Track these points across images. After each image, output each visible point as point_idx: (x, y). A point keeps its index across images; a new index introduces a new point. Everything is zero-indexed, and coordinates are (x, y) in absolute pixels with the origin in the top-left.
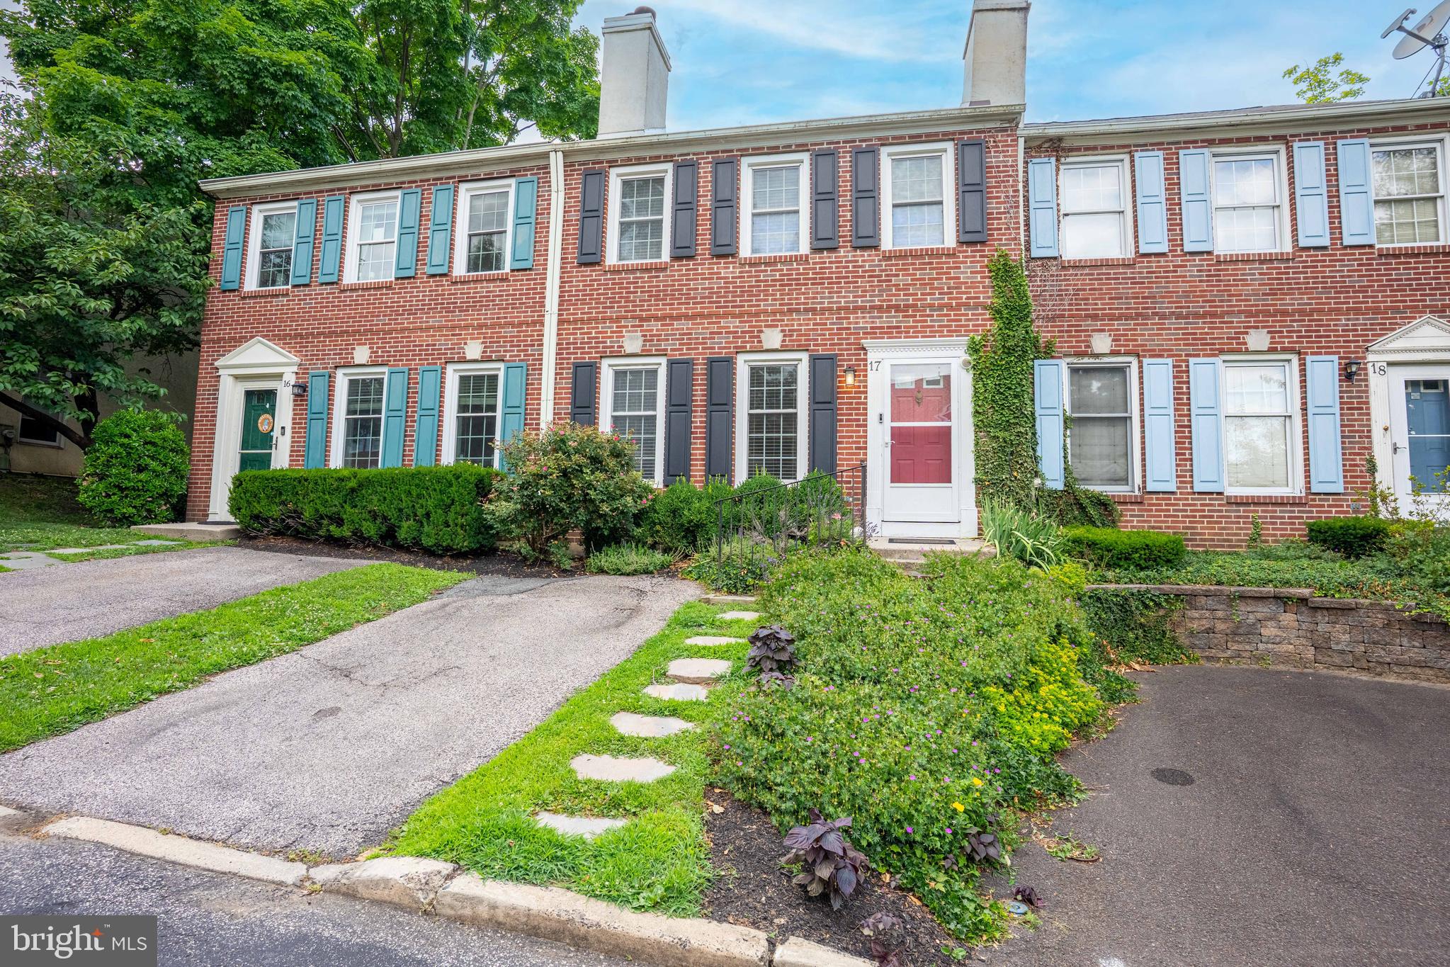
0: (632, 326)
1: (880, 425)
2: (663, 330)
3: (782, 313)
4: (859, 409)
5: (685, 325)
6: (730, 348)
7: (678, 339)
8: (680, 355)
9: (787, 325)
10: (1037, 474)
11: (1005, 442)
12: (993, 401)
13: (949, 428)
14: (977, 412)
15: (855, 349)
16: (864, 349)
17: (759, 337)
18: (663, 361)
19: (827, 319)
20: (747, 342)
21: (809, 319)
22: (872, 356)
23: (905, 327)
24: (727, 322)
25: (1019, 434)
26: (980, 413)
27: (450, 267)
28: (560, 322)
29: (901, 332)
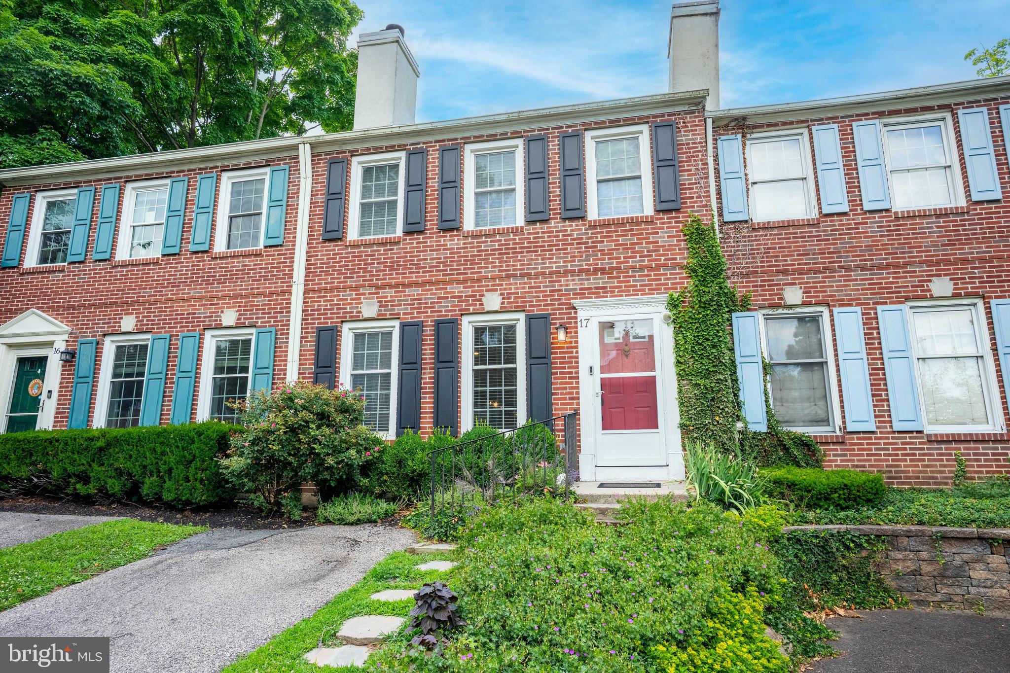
0: (370, 294)
1: (591, 378)
2: (396, 297)
3: (501, 278)
4: (571, 362)
5: (415, 291)
6: (455, 311)
7: (409, 304)
8: (411, 318)
9: (505, 289)
10: (738, 418)
11: (706, 389)
12: (693, 351)
13: (654, 377)
14: (678, 362)
15: (567, 309)
16: (574, 308)
17: (481, 300)
18: (396, 323)
19: (541, 282)
20: (470, 305)
21: (525, 283)
22: (581, 314)
23: (610, 287)
24: (452, 288)
25: (719, 381)
26: (681, 363)
27: (210, 245)
28: (306, 292)
29: (607, 292)
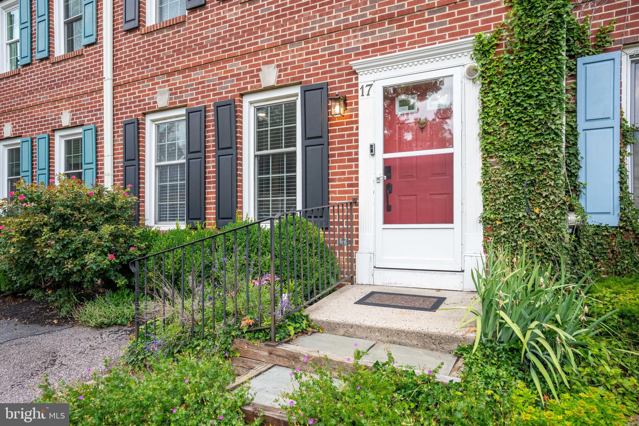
0: (163, 82)
1: (372, 159)
2: (184, 82)
3: (277, 46)
4: (350, 141)
5: (199, 74)
6: (234, 91)
7: (194, 89)
8: (197, 104)
9: (282, 59)
10: (571, 209)
11: (524, 168)
12: (507, 116)
13: (452, 155)
14: (485, 132)
15: (347, 74)
16: (355, 73)
17: (258, 76)
18: (183, 112)
19: (319, 45)
20: (248, 83)
21: (302, 49)
22: (363, 80)
23: (400, 39)
24: (231, 66)
25: (543, 157)
26: (490, 134)
27: (49, 51)
28: (115, 87)
29: (395, 47)
